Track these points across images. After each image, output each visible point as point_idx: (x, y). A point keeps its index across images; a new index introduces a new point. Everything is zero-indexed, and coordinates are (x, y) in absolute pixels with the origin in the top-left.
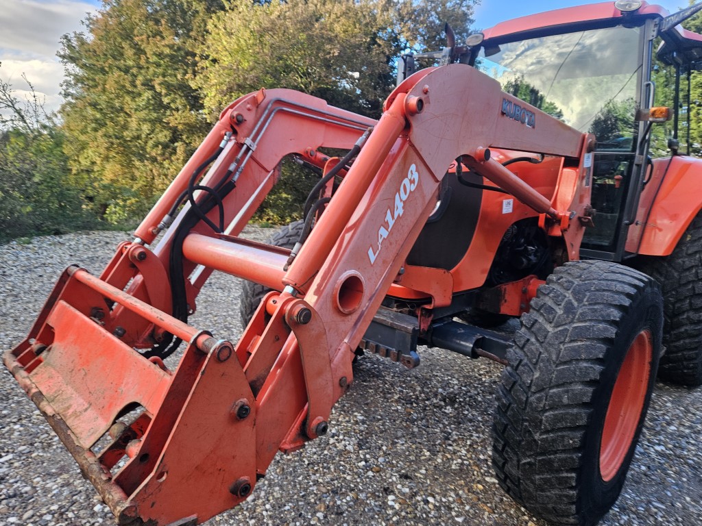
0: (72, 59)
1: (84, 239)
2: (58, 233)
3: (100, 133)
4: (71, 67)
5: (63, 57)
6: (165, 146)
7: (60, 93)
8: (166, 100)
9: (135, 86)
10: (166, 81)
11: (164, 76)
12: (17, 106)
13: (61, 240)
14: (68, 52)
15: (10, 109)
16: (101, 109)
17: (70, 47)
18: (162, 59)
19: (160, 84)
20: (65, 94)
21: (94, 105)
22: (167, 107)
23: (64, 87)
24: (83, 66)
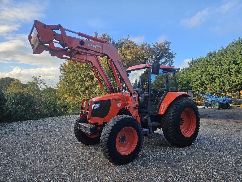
0: (62, 70)
1: (58, 118)
2: (52, 117)
3: (68, 89)
4: (62, 72)
5: (60, 69)
6: (84, 91)
7: (59, 79)
8: (85, 79)
9: (77, 76)
10: (84, 74)
11: (84, 72)
12: (46, 85)
13: (52, 118)
14: (61, 68)
15: (44, 85)
16: (68, 82)
17: (62, 66)
18: (84, 68)
19: (82, 75)
20: (60, 79)
21: (67, 81)
22: (85, 81)
23: (60, 77)
24: (65, 71)
